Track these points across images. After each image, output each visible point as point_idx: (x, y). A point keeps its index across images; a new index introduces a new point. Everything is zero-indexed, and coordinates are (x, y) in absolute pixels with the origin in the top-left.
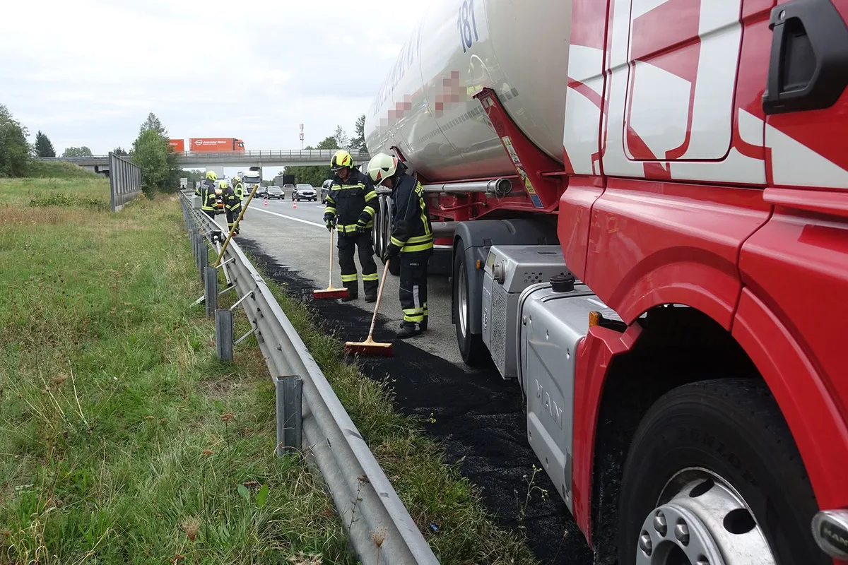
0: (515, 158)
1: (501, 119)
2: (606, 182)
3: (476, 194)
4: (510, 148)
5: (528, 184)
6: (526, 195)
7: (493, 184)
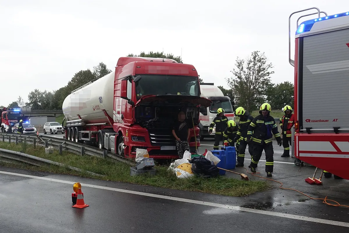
0: (108, 119)
1: (107, 114)
2: (116, 123)
3: (100, 125)
4: (108, 118)
5: (110, 123)
6: (110, 125)
7: (105, 123)
